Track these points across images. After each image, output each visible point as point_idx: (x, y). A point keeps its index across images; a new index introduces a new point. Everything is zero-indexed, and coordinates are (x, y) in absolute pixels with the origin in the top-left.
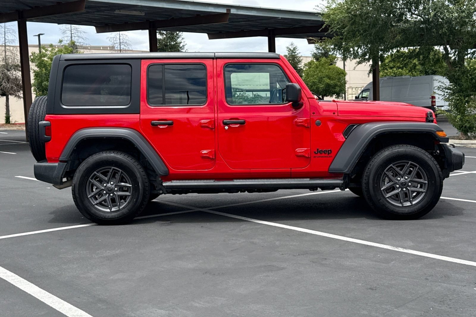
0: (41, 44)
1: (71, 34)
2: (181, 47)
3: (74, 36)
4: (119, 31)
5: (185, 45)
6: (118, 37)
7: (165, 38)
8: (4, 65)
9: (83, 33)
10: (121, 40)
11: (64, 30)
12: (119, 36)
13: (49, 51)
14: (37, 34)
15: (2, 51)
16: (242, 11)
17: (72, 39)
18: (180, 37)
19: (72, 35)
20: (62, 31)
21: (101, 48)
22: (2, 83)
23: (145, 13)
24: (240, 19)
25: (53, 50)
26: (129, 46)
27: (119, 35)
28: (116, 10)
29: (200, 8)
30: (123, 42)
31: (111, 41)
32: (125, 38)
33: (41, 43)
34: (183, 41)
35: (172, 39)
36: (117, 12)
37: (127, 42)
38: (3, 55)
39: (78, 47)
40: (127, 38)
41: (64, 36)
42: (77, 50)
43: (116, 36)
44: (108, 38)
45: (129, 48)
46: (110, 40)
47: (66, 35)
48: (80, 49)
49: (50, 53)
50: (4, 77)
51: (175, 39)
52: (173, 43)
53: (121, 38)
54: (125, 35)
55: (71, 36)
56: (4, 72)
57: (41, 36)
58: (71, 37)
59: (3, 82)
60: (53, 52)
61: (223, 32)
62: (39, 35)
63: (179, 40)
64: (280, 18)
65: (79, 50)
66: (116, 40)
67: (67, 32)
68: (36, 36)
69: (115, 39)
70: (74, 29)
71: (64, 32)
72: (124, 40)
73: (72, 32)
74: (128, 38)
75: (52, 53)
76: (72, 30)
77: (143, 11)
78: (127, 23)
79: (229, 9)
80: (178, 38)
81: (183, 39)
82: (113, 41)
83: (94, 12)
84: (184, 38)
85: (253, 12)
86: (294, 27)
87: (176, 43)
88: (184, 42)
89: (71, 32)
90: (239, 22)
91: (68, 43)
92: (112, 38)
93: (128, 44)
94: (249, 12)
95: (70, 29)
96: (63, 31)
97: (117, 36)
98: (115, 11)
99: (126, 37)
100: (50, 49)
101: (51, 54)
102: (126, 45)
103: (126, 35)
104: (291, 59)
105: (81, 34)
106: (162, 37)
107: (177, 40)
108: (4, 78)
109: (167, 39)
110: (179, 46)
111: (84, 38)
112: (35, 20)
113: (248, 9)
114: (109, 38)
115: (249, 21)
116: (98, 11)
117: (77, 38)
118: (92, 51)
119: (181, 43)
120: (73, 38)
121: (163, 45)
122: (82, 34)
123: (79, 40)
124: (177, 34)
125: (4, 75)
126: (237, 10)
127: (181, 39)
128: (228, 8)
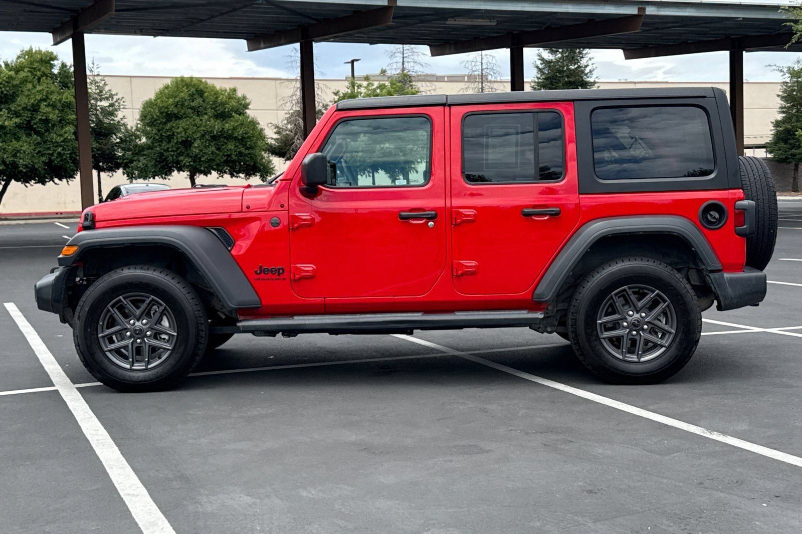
0: (355, 76)
1: (403, 58)
2: (587, 74)
3: (408, 62)
4: (482, 50)
5: (594, 70)
6: (479, 59)
7: (560, 58)
8: (298, 111)
9: (422, 56)
10: (483, 64)
11: (392, 52)
12: (481, 59)
13: (364, 87)
14: (350, 61)
15: (295, 89)
16: (666, 9)
17: (404, 66)
18: (587, 56)
19: (405, 59)
20: (389, 54)
21: (446, 78)
22: (294, 141)
23: (497, 21)
24: (669, 23)
25: (371, 85)
26: (497, 75)
27: (481, 57)
28: (449, 19)
29: (589, 9)
30: (487, 68)
31: (467, 68)
32: (490, 61)
33: (356, 74)
34: (590, 63)
35: (571, 59)
36: (450, 22)
37: (494, 68)
38: (297, 95)
39: (413, 79)
40: (494, 61)
41: (392, 62)
42: (411, 83)
43: (475, 58)
44: (463, 62)
45: (495, 78)
46: (465, 65)
47: (395, 60)
48: (416, 81)
49: (366, 90)
50: (297, 130)
51: (577, 60)
52: (572, 67)
53: (483, 61)
54: (490, 56)
55: (403, 61)
56: (298, 122)
57: (355, 63)
58: (403, 64)
59: (296, 138)
60: (370, 88)
61: (650, 46)
62: (352, 62)
63: (583, 62)
64: (741, 19)
65: (414, 83)
66: (475, 66)
67: (396, 55)
68: (348, 63)
69: (473, 64)
70: (408, 50)
71: (391, 56)
72: (489, 64)
73: (405, 55)
74: (496, 60)
75: (368, 90)
76: (405, 52)
77: (494, 18)
78: (479, 38)
79: (643, 7)
80: (582, 57)
81: (590, 59)
82: (470, 68)
83: (416, 23)
84: (593, 58)
85: (689, 10)
86: (778, 32)
87: (579, 67)
88: (592, 64)
89: (403, 54)
90: (670, 27)
91: (397, 72)
92: (470, 63)
93: (495, 72)
94: (681, 10)
95: (402, 50)
96: (391, 54)
97: (477, 58)
98: (447, 20)
99: (492, 60)
100: (365, 83)
101: (367, 92)
102: (492, 74)
103: (493, 57)
104: (796, 88)
105: (418, 57)
106: (554, 58)
107: (581, 60)
108: (297, 132)
109: (564, 60)
110: (583, 72)
111: (424, 64)
112: (332, 40)
113: (680, 6)
114: (465, 62)
115: (686, 25)
116: (422, 22)
117: (412, 64)
118: (435, 85)
119: (586, 66)
120: (406, 65)
121: (555, 71)
122: (420, 57)
123: (415, 68)
124: (580, 53)
125: (297, 128)
126: (658, 8)
127: (588, 59)
128: (641, 6)
